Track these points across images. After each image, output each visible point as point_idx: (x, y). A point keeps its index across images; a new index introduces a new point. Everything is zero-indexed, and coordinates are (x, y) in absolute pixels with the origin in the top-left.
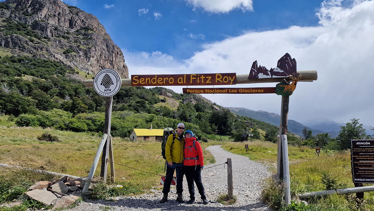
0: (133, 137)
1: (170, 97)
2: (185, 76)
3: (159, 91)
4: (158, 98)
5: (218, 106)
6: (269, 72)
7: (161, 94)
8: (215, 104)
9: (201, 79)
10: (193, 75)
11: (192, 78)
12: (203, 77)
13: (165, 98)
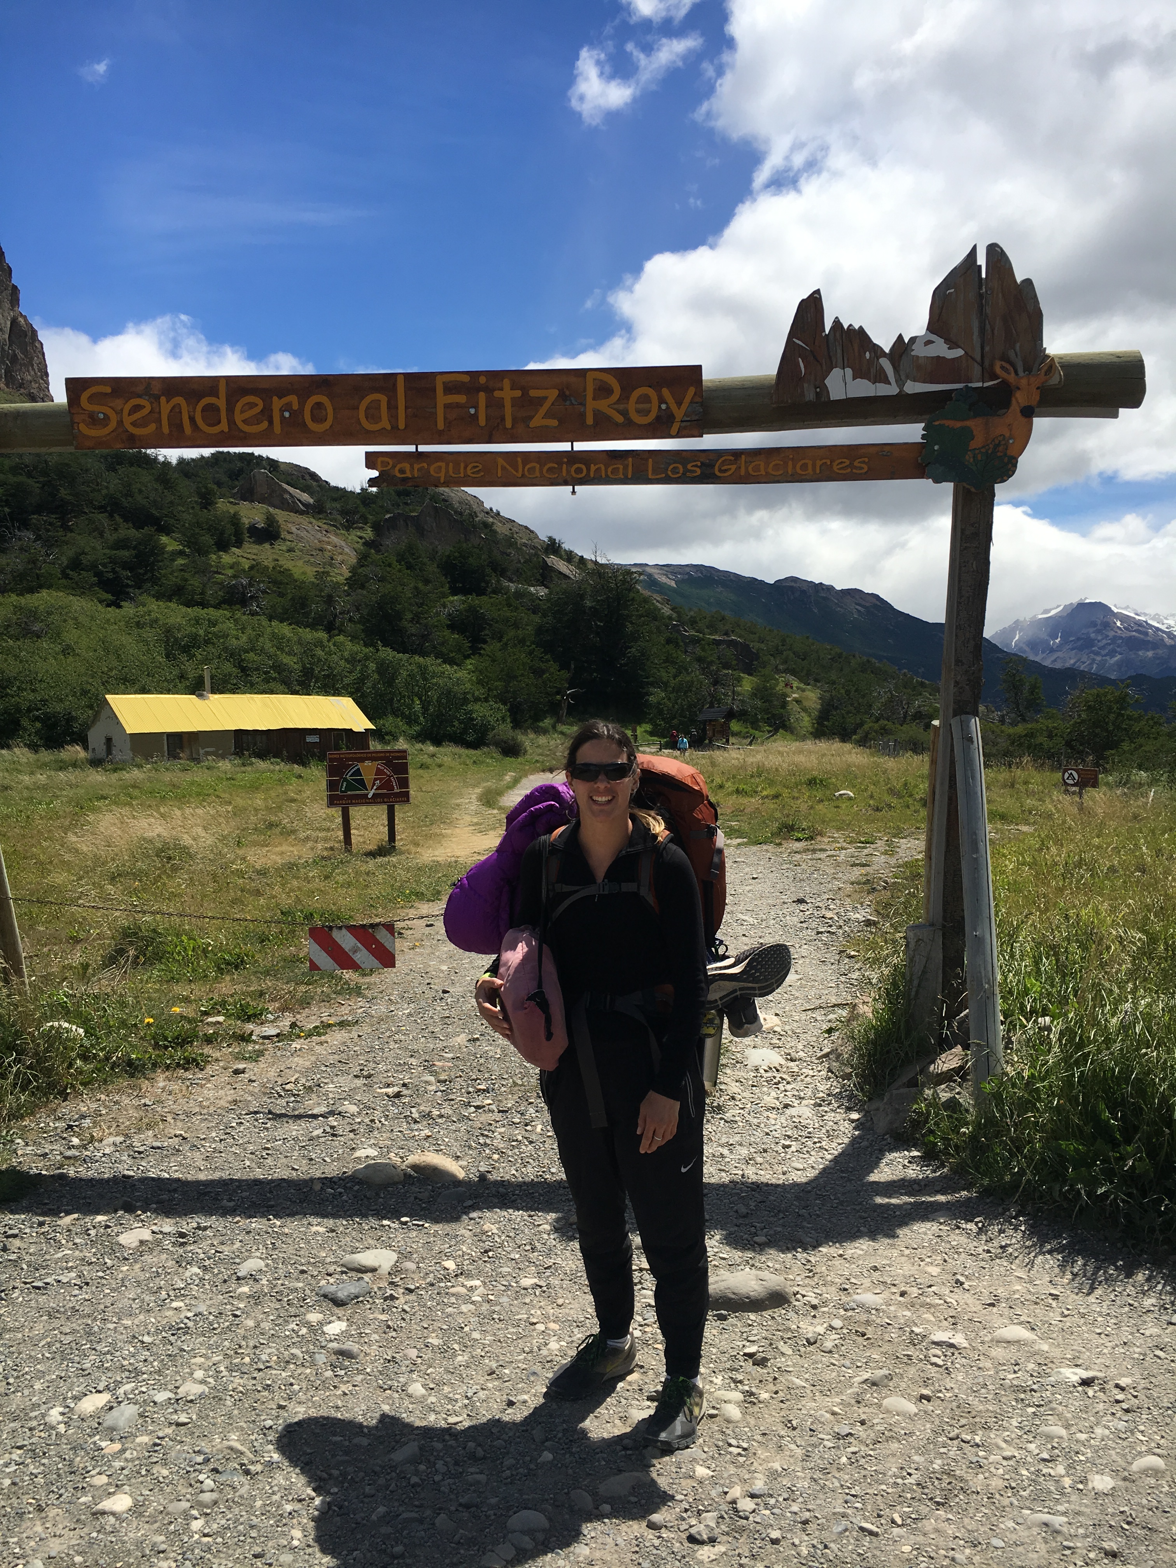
0: (109, 741)
1: (302, 513)
2: (401, 383)
3: (234, 475)
4: (235, 520)
5: (569, 557)
6: (885, 363)
7: (248, 495)
8: (553, 547)
9: (500, 404)
10: (446, 378)
11: (442, 400)
12: (507, 394)
13: (271, 520)
